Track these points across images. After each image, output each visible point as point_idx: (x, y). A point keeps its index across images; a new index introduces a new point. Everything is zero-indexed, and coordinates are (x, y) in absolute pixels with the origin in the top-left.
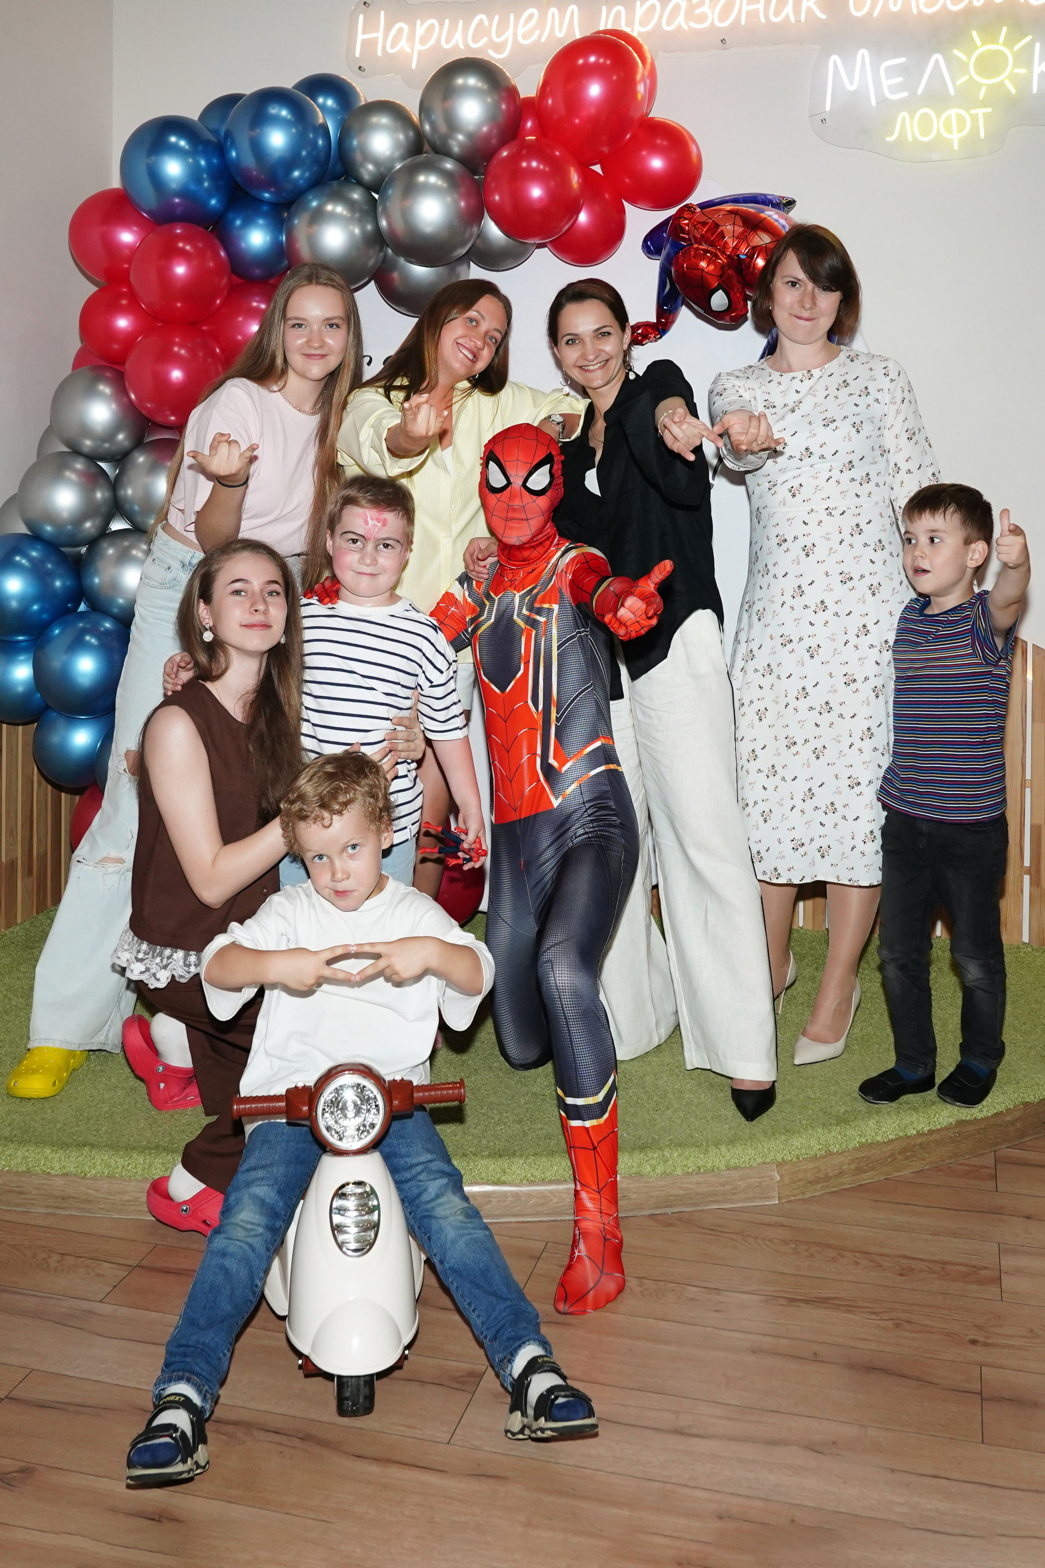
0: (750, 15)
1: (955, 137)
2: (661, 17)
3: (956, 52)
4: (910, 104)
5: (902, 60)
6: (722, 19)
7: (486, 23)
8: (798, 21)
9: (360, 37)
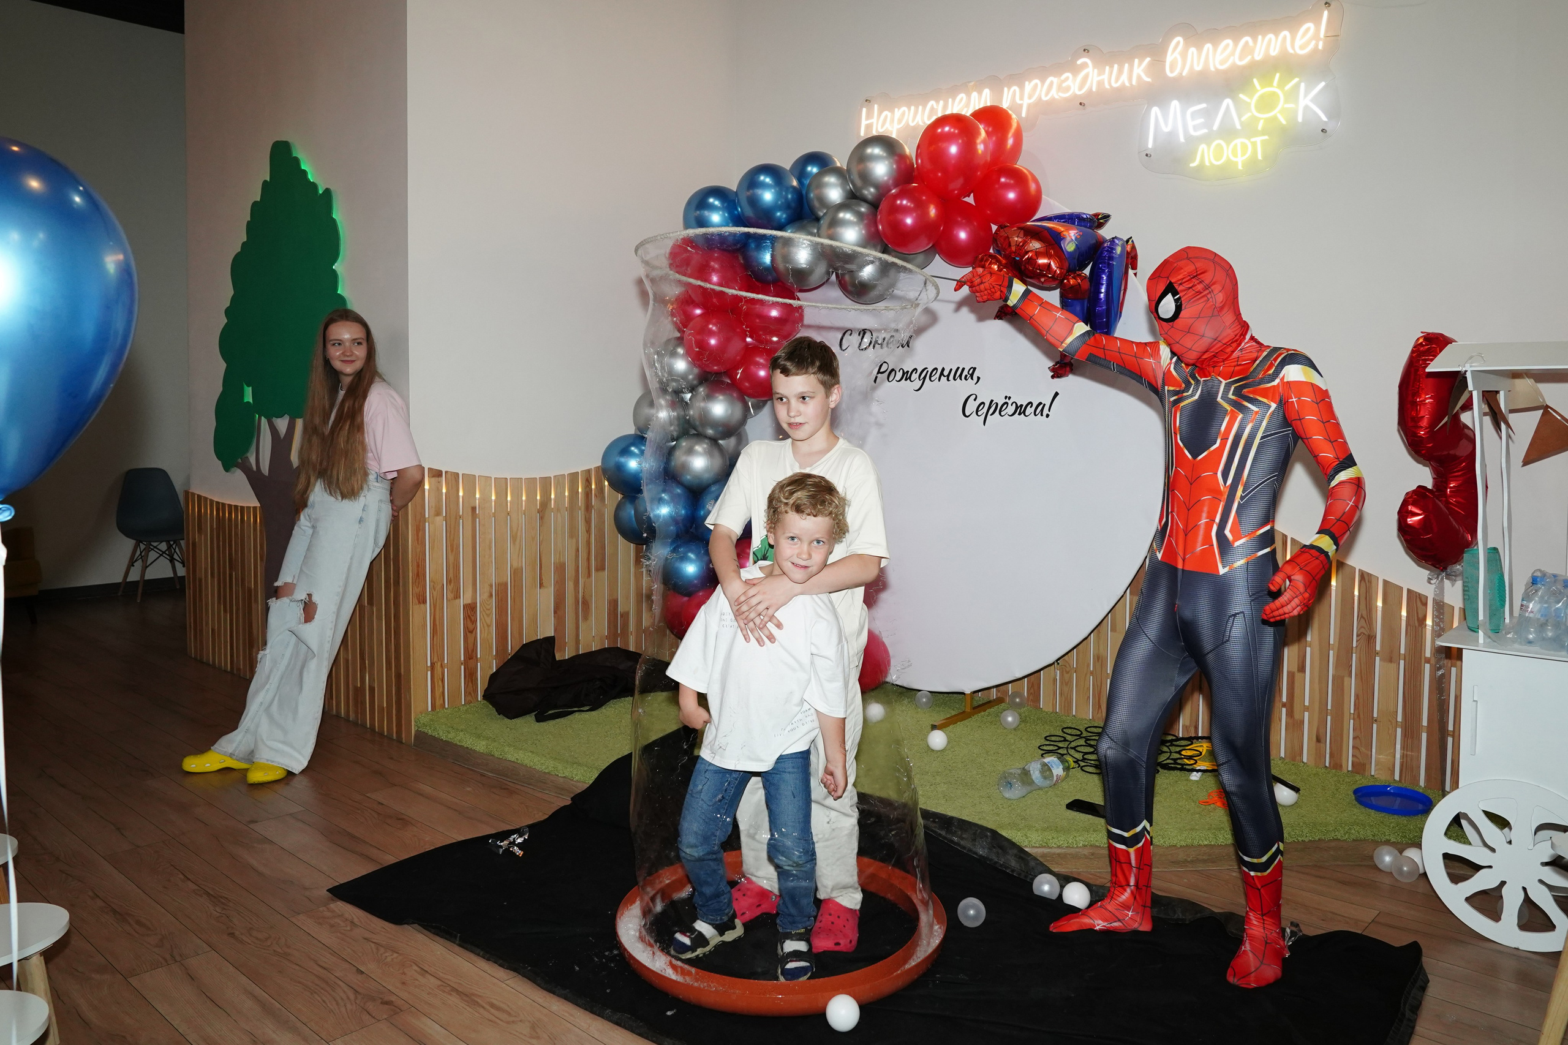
0: (1100, 83)
1: (1240, 161)
2: (1041, 91)
3: (1241, 96)
4: (1207, 139)
5: (1204, 105)
6: (1080, 89)
7: (935, 106)
8: (1131, 85)
9: (864, 122)
